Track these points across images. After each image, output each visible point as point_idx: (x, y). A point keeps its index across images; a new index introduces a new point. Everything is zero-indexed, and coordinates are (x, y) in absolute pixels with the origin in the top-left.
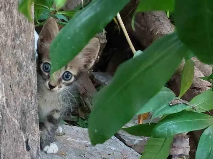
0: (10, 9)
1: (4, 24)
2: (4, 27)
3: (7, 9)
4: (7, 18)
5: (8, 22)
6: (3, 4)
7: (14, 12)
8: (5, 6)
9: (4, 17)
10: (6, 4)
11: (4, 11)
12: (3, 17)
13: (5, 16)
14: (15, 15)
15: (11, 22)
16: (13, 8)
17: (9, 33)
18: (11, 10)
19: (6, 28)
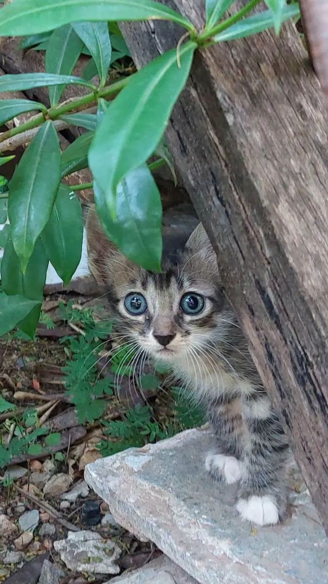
0: (299, 192)
1: (302, 234)
2: (303, 244)
3: (292, 191)
4: (301, 215)
5: (308, 226)
6: (277, 182)
7: (313, 193)
8: (285, 187)
9: (293, 216)
10: (285, 179)
11: (286, 201)
12: (292, 218)
13: (294, 213)
14: (318, 201)
15: (316, 223)
16: (307, 185)
17: (323, 255)
18: (302, 190)
19: (309, 246)
